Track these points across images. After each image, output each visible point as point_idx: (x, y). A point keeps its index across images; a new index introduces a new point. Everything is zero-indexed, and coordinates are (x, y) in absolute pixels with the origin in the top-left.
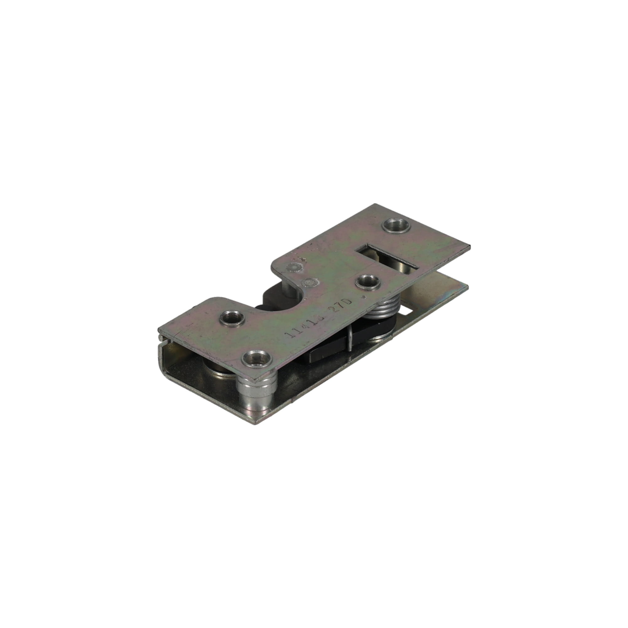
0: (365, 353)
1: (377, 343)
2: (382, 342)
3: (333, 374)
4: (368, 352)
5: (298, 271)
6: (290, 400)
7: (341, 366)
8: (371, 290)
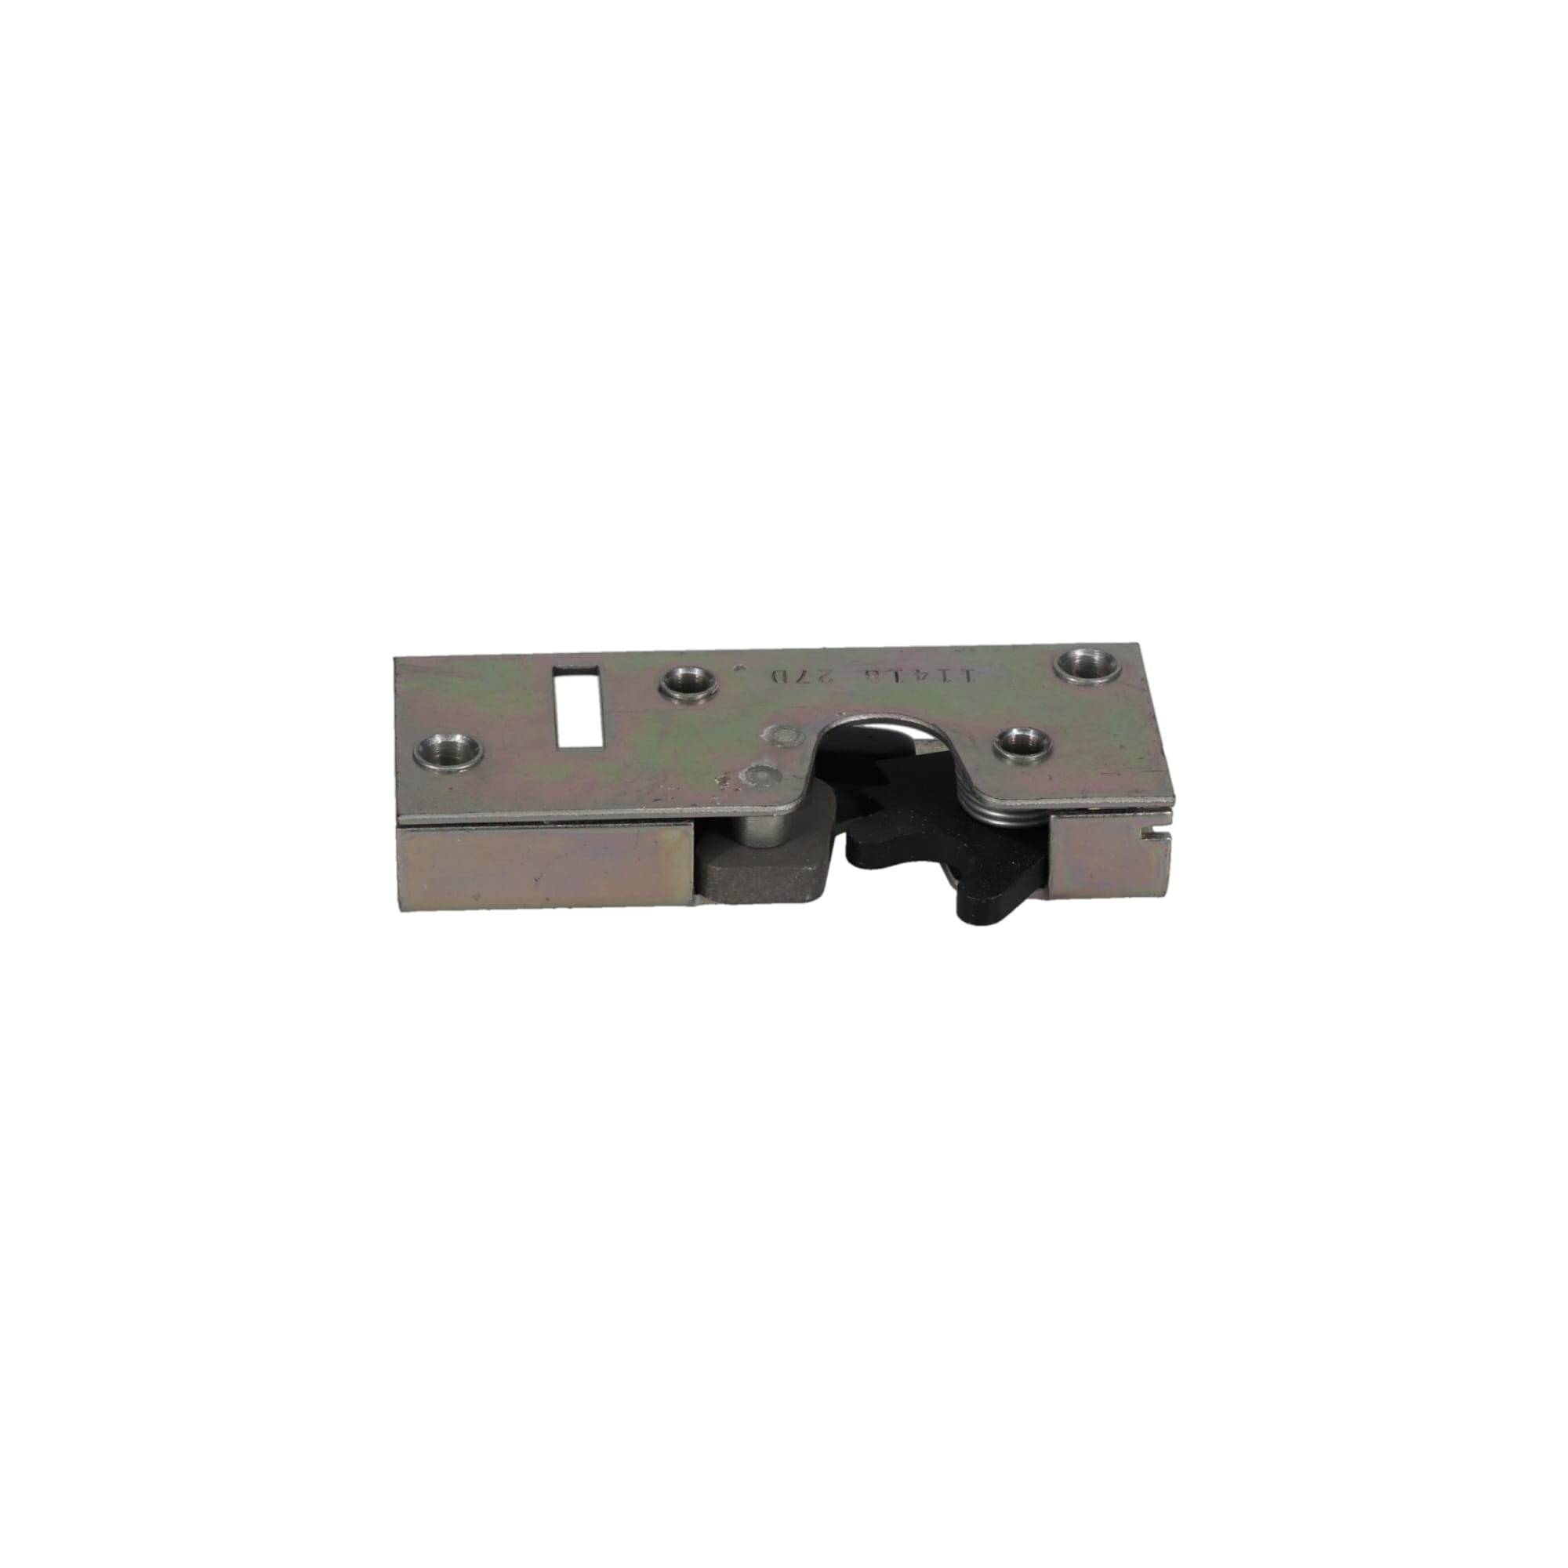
5: (768, 765)
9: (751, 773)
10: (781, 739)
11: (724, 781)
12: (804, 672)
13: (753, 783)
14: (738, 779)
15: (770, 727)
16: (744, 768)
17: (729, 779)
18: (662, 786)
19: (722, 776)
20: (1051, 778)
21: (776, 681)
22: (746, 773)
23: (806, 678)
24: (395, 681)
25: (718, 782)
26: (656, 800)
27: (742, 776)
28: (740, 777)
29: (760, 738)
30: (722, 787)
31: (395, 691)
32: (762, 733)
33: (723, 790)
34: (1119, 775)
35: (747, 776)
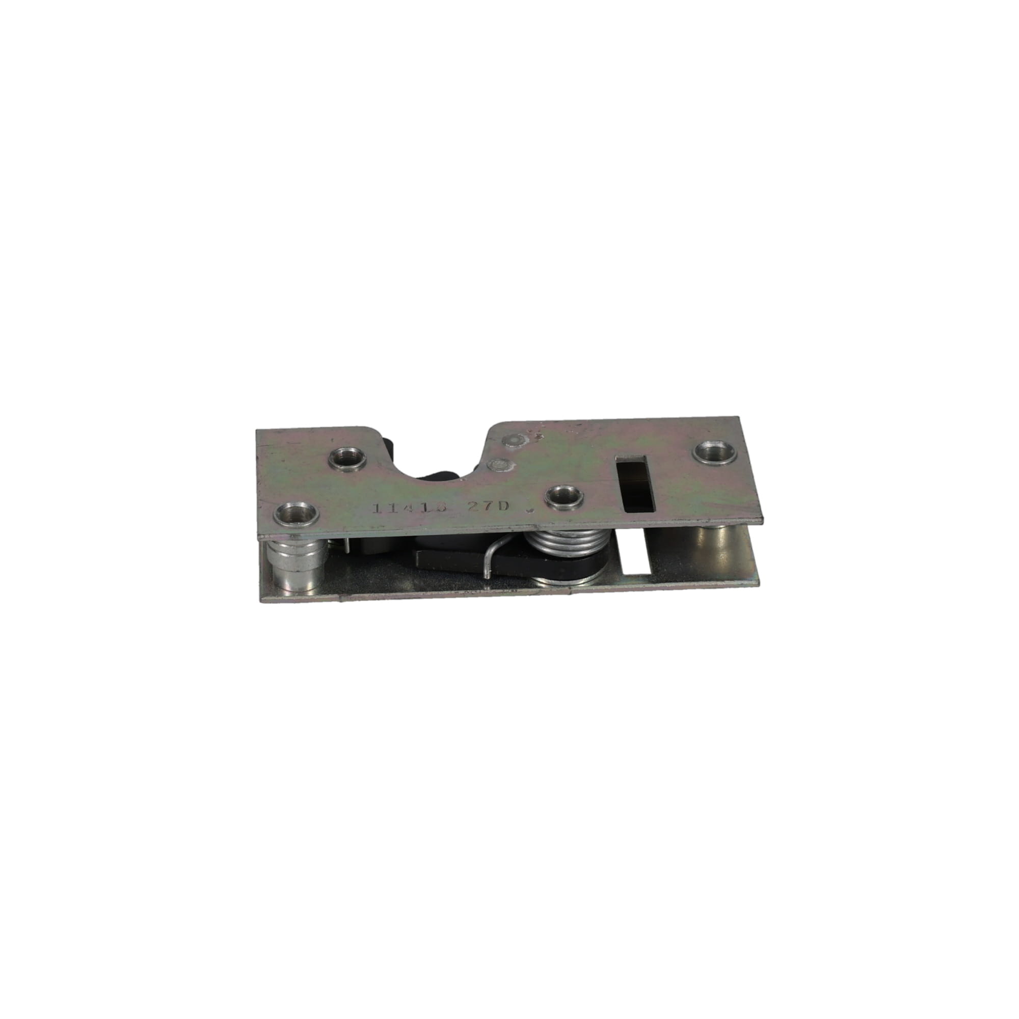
0: (505, 591)
1: (537, 587)
2: (545, 590)
3: (432, 594)
4: (513, 591)
5: (510, 446)
6: (336, 596)
7: (452, 590)
9: (522, 441)
10: (503, 463)
11: (539, 437)
12: (487, 509)
13: (520, 436)
14: (530, 438)
15: (509, 470)
16: (526, 445)
17: (535, 438)
18: (577, 433)
19: (540, 440)
20: (332, 440)
21: (507, 503)
22: (525, 441)
23: (486, 504)
24: (758, 501)
25: (542, 436)
26: (581, 424)
27: (527, 440)
28: (529, 439)
29: (516, 463)
30: (540, 433)
31: (757, 495)
32: (515, 467)
33: (539, 431)
34: (288, 443)
35: (524, 439)
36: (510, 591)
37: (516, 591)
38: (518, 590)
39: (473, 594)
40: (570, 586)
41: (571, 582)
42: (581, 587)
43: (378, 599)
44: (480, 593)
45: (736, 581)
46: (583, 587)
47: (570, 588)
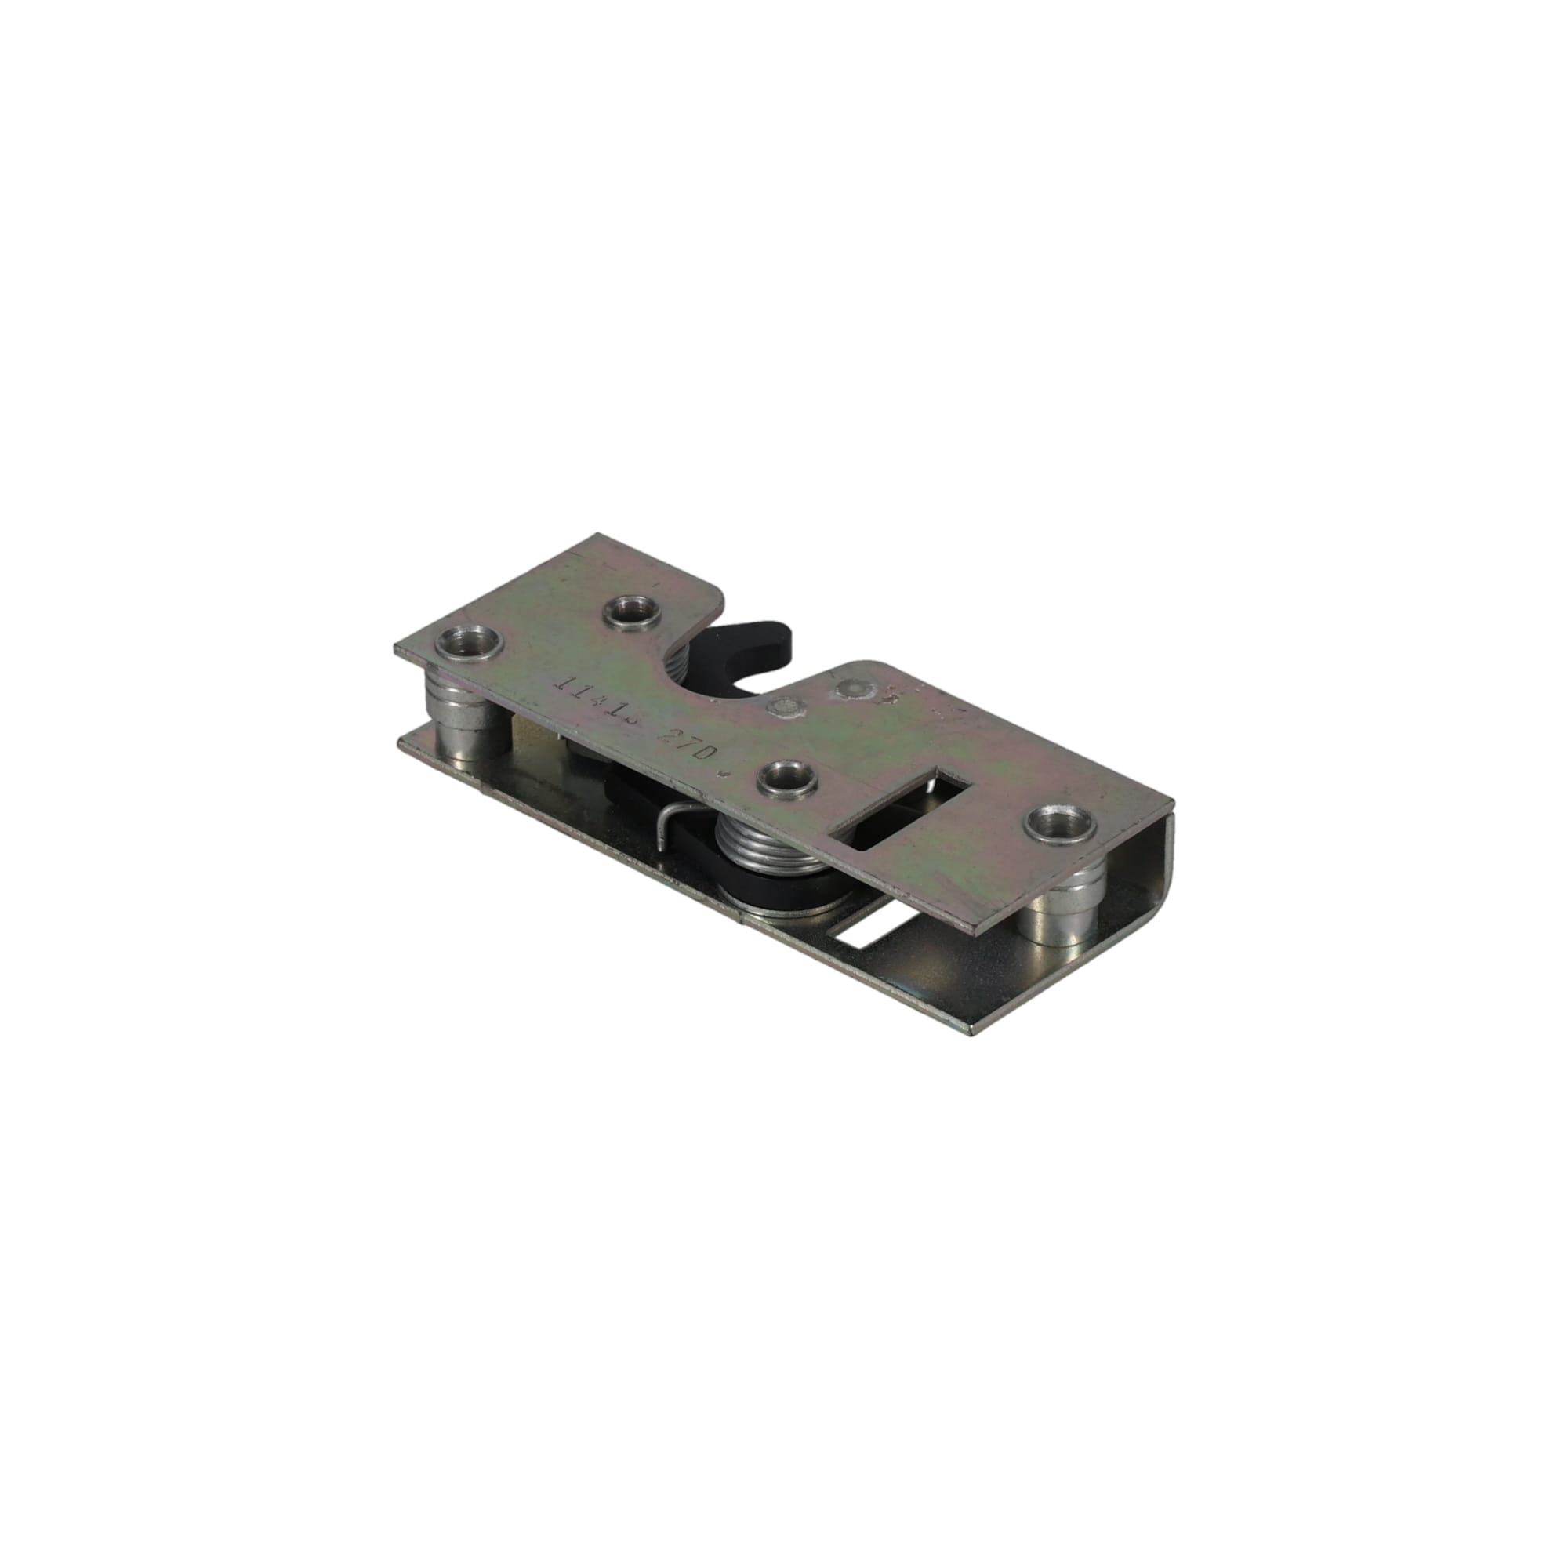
5: (838, 693)
8: (792, 799)
36: (671, 881)
37: (678, 885)
38: (681, 885)
39: (628, 862)
40: (742, 911)
41: (745, 906)
42: (756, 919)
43: (523, 812)
44: (636, 864)
45: (943, 1012)
46: (758, 920)
47: (740, 914)
